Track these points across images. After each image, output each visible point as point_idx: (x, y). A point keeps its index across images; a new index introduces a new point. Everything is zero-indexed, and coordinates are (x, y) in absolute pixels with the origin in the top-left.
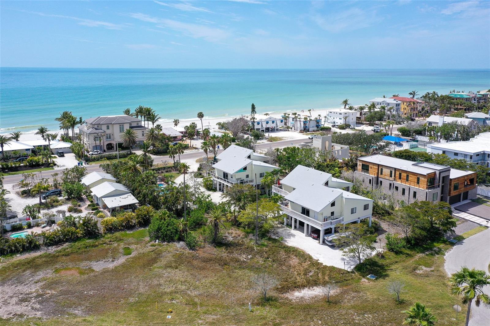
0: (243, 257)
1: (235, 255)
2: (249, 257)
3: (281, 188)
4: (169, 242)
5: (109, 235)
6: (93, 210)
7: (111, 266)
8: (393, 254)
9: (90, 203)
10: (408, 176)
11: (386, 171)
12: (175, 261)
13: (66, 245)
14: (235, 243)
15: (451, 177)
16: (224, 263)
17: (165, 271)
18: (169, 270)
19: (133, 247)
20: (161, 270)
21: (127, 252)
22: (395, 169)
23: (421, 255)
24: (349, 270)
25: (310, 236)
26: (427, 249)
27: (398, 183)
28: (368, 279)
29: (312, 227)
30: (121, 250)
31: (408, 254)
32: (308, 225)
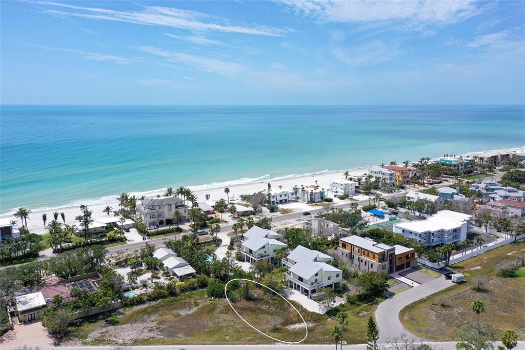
0: (264, 307)
1: (259, 306)
2: (267, 307)
3: (287, 261)
4: (219, 298)
5: (183, 294)
6: (167, 277)
7: (190, 312)
8: (350, 305)
9: (163, 272)
10: (368, 253)
11: (356, 249)
12: (226, 310)
13: (160, 300)
14: (258, 299)
15: (396, 254)
16: (253, 311)
17: (220, 315)
18: (223, 314)
19: (199, 301)
20: (218, 315)
21: (197, 304)
22: (361, 248)
23: (365, 305)
24: (322, 314)
25: (303, 294)
26: (370, 301)
27: (363, 257)
28: (331, 319)
29: (305, 289)
30: (193, 304)
31: (358, 304)
32: (302, 287)
